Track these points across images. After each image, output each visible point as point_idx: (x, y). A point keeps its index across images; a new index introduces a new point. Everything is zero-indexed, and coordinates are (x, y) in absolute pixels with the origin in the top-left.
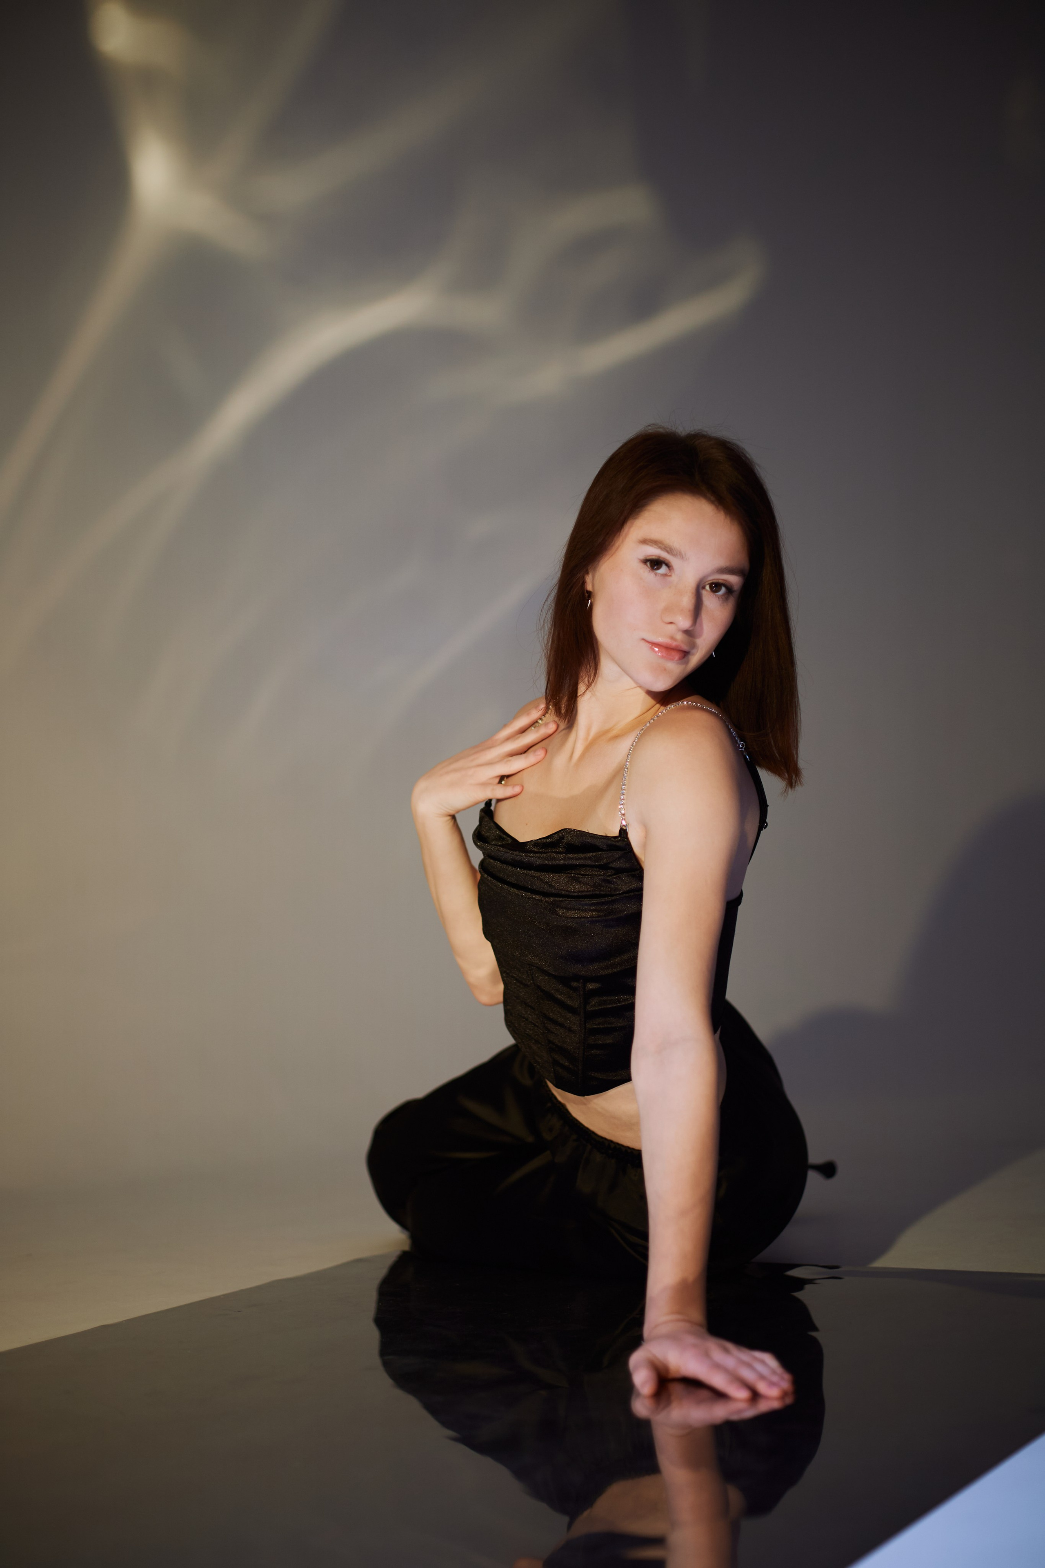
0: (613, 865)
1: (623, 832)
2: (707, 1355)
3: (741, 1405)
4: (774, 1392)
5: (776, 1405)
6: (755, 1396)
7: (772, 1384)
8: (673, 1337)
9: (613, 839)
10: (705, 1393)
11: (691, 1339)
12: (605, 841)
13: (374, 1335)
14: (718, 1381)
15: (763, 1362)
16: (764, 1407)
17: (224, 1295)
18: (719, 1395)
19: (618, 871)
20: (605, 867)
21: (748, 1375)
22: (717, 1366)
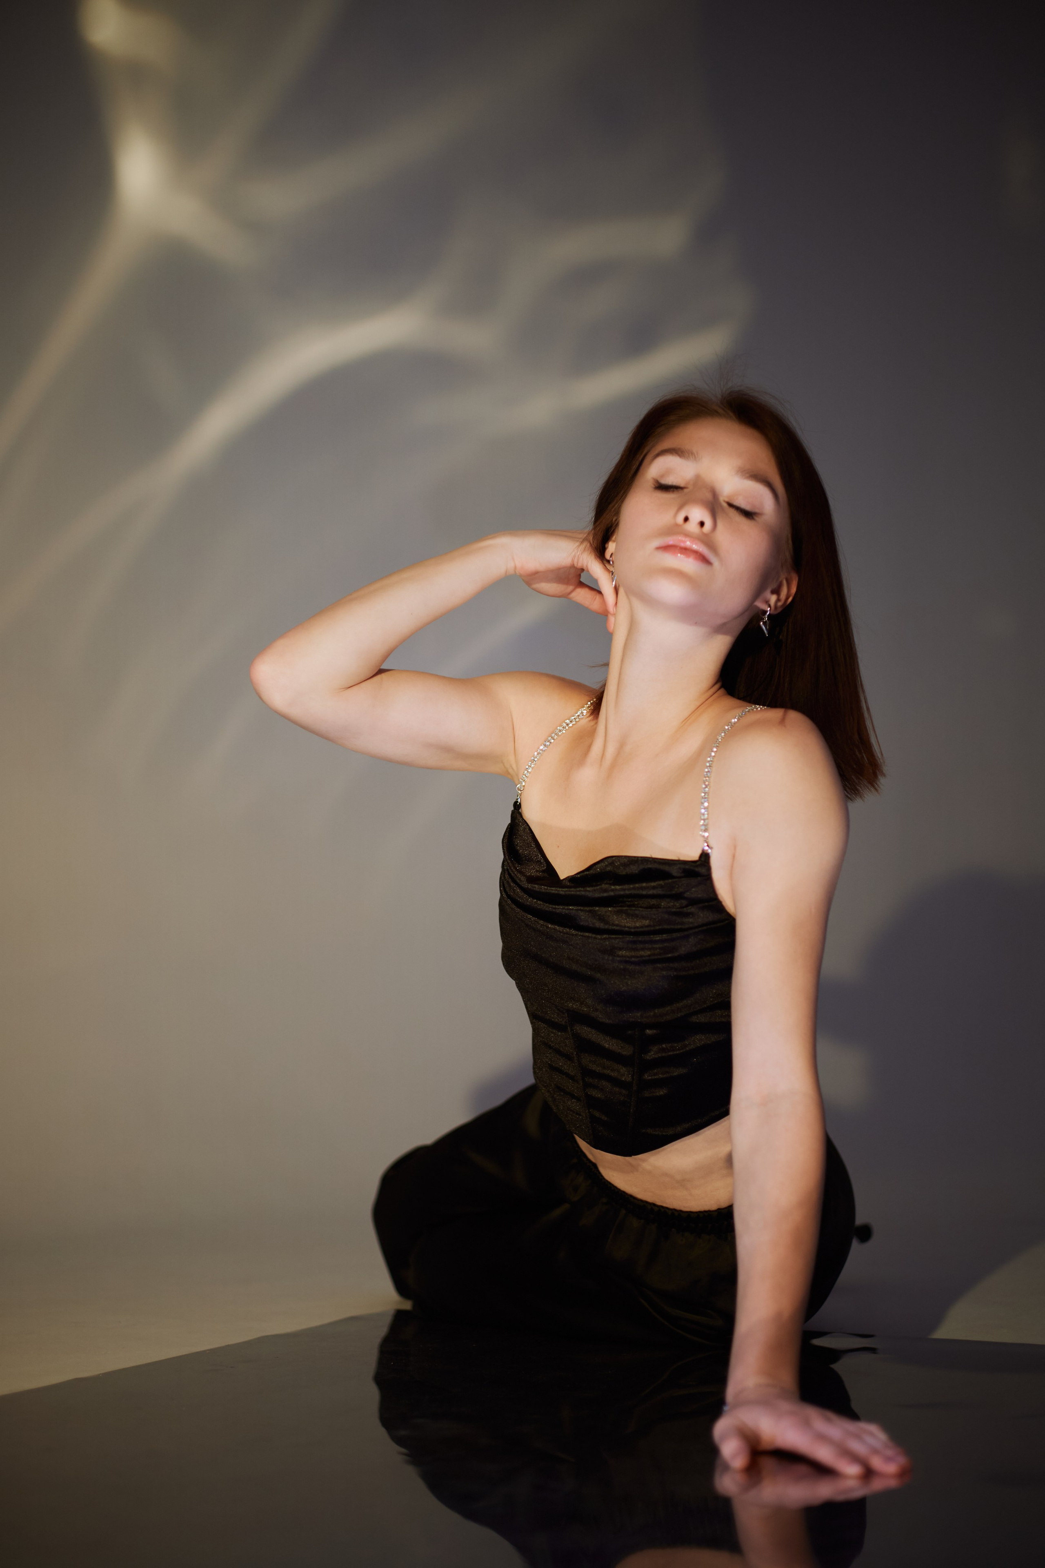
0: (687, 895)
1: (705, 857)
2: (806, 1423)
3: (851, 1483)
4: (891, 1468)
5: (892, 1483)
6: (869, 1473)
7: (888, 1459)
8: (764, 1402)
9: (693, 864)
10: (803, 1469)
11: (785, 1406)
12: (683, 866)
13: (373, 1394)
14: (824, 1454)
15: (871, 1434)
16: (877, 1485)
17: (211, 1350)
18: (822, 1470)
19: (693, 902)
20: (678, 897)
21: (857, 1447)
22: (822, 1438)
